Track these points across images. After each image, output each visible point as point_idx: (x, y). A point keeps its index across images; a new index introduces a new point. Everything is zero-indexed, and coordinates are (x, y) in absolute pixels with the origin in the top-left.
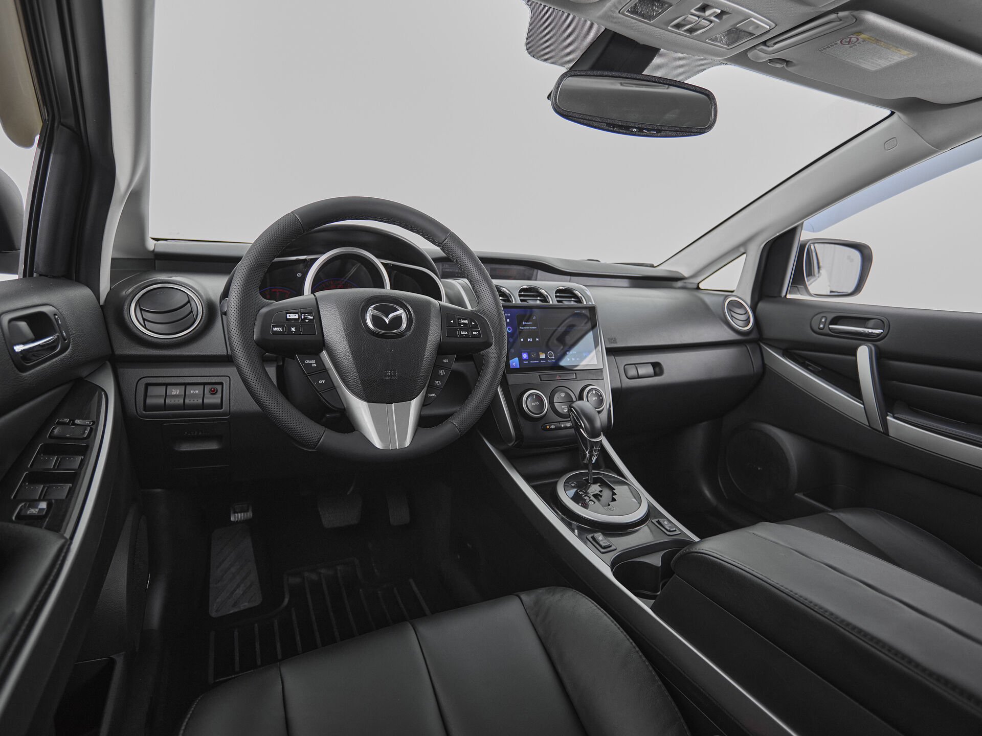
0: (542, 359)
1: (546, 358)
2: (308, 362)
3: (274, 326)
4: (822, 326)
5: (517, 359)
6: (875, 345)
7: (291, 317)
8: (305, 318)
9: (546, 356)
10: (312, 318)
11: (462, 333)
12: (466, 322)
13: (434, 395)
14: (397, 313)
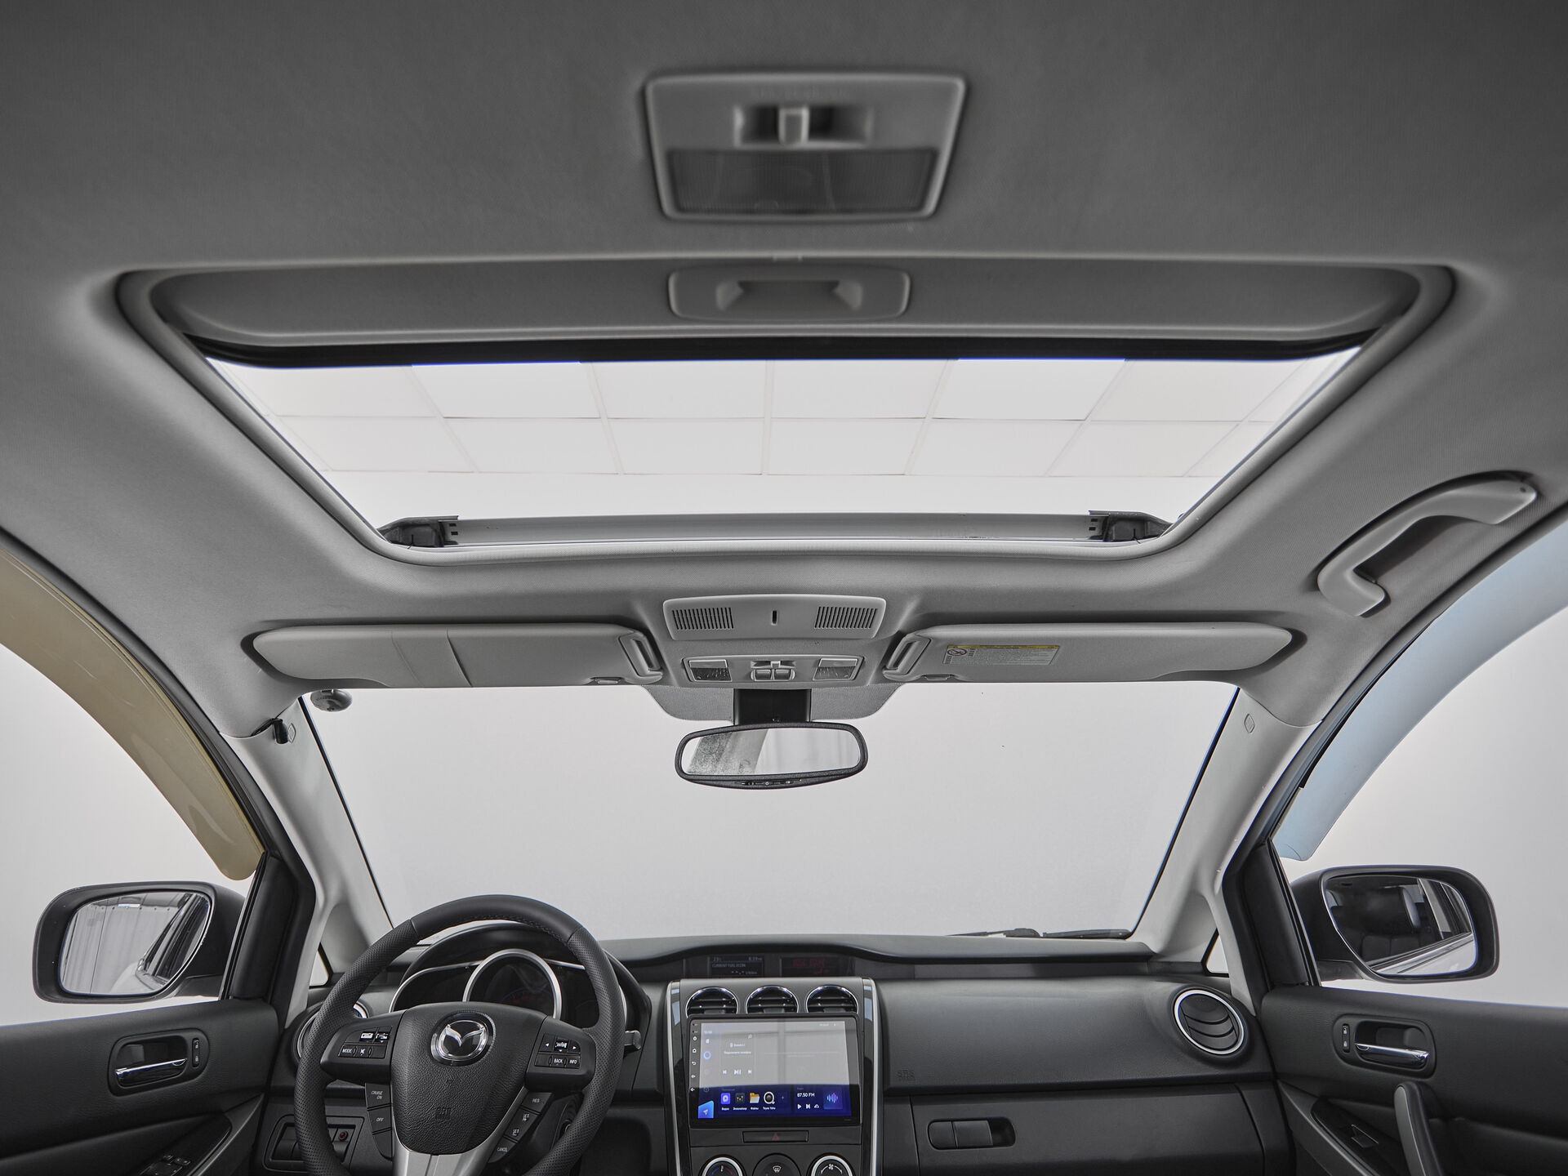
0: (754, 1105)
1: (761, 1104)
2: (375, 1093)
3: (344, 1048)
4: (1345, 1045)
5: (711, 1103)
6: (1418, 1083)
7: (365, 1037)
8: (379, 1039)
9: (761, 1099)
10: (386, 1038)
11: (556, 1061)
12: (565, 1045)
13: (505, 1150)
14: (474, 1033)
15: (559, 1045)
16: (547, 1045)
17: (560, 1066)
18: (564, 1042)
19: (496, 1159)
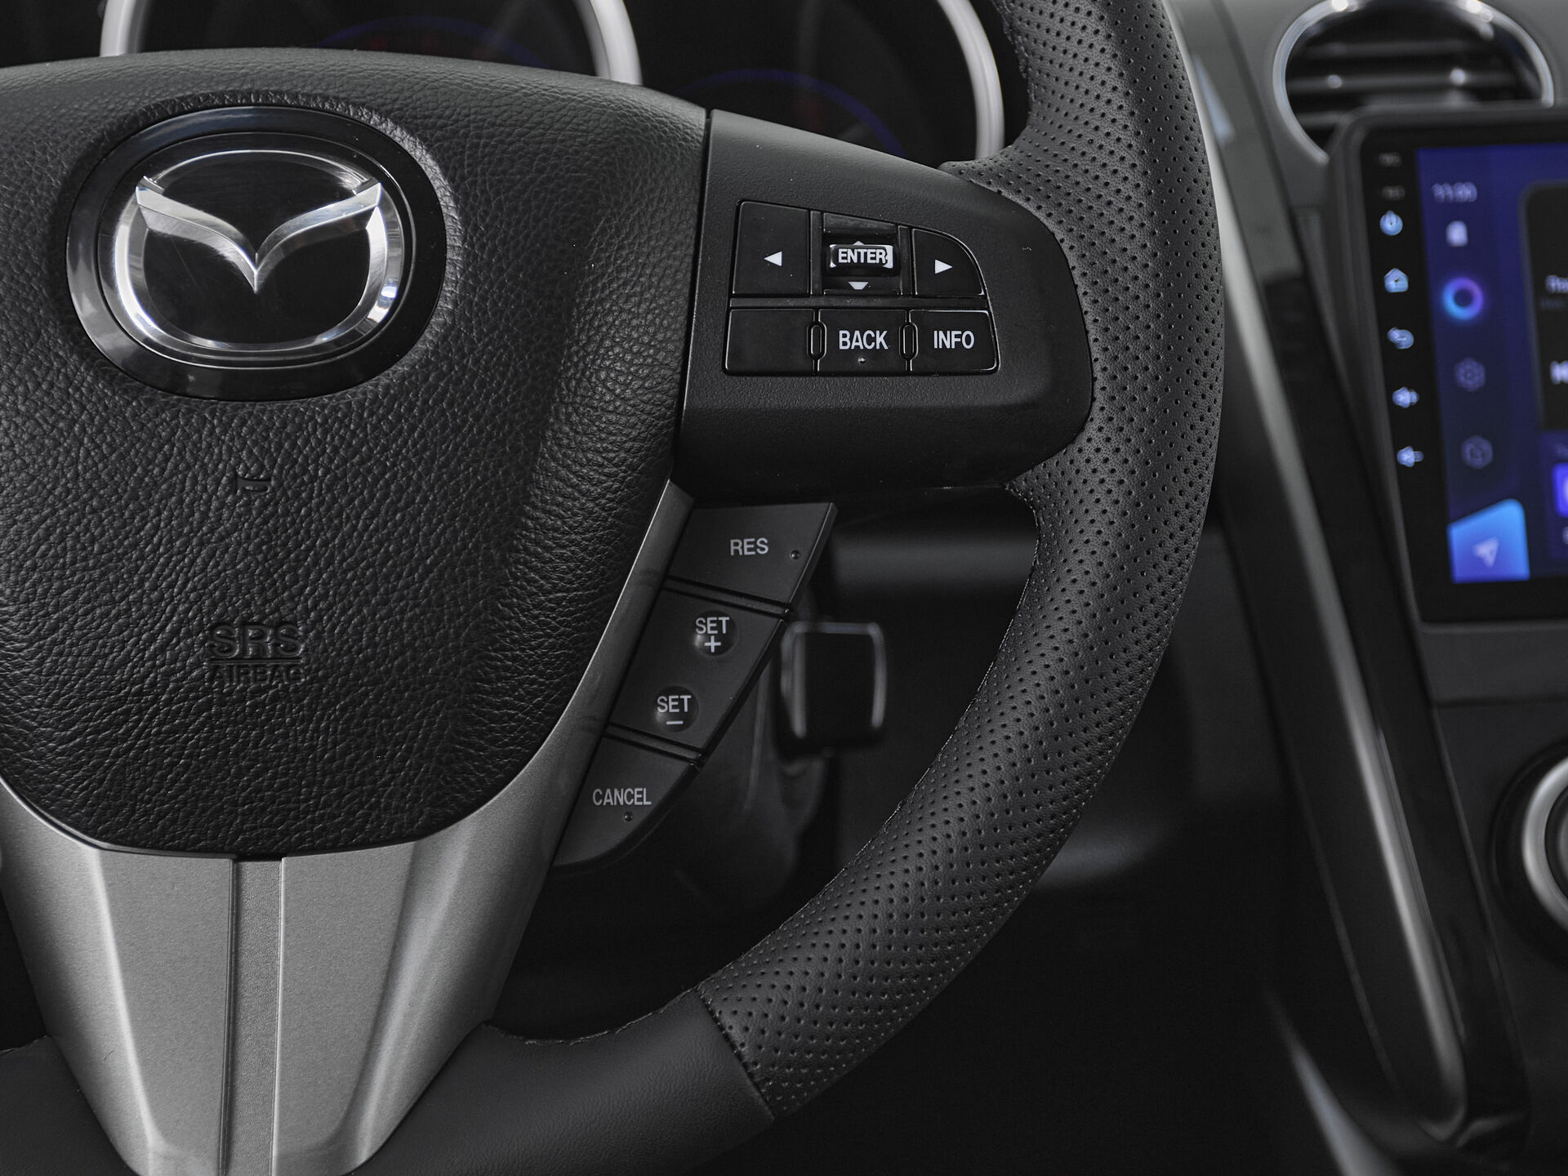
5: (1509, 516)
11: (848, 340)
12: (885, 255)
13: (639, 798)
14: (331, 213)
15: (848, 255)
16: (776, 259)
17: (878, 366)
18: (874, 238)
19: (594, 845)
